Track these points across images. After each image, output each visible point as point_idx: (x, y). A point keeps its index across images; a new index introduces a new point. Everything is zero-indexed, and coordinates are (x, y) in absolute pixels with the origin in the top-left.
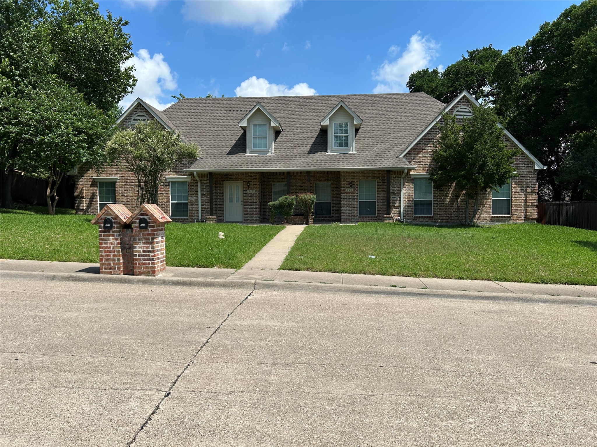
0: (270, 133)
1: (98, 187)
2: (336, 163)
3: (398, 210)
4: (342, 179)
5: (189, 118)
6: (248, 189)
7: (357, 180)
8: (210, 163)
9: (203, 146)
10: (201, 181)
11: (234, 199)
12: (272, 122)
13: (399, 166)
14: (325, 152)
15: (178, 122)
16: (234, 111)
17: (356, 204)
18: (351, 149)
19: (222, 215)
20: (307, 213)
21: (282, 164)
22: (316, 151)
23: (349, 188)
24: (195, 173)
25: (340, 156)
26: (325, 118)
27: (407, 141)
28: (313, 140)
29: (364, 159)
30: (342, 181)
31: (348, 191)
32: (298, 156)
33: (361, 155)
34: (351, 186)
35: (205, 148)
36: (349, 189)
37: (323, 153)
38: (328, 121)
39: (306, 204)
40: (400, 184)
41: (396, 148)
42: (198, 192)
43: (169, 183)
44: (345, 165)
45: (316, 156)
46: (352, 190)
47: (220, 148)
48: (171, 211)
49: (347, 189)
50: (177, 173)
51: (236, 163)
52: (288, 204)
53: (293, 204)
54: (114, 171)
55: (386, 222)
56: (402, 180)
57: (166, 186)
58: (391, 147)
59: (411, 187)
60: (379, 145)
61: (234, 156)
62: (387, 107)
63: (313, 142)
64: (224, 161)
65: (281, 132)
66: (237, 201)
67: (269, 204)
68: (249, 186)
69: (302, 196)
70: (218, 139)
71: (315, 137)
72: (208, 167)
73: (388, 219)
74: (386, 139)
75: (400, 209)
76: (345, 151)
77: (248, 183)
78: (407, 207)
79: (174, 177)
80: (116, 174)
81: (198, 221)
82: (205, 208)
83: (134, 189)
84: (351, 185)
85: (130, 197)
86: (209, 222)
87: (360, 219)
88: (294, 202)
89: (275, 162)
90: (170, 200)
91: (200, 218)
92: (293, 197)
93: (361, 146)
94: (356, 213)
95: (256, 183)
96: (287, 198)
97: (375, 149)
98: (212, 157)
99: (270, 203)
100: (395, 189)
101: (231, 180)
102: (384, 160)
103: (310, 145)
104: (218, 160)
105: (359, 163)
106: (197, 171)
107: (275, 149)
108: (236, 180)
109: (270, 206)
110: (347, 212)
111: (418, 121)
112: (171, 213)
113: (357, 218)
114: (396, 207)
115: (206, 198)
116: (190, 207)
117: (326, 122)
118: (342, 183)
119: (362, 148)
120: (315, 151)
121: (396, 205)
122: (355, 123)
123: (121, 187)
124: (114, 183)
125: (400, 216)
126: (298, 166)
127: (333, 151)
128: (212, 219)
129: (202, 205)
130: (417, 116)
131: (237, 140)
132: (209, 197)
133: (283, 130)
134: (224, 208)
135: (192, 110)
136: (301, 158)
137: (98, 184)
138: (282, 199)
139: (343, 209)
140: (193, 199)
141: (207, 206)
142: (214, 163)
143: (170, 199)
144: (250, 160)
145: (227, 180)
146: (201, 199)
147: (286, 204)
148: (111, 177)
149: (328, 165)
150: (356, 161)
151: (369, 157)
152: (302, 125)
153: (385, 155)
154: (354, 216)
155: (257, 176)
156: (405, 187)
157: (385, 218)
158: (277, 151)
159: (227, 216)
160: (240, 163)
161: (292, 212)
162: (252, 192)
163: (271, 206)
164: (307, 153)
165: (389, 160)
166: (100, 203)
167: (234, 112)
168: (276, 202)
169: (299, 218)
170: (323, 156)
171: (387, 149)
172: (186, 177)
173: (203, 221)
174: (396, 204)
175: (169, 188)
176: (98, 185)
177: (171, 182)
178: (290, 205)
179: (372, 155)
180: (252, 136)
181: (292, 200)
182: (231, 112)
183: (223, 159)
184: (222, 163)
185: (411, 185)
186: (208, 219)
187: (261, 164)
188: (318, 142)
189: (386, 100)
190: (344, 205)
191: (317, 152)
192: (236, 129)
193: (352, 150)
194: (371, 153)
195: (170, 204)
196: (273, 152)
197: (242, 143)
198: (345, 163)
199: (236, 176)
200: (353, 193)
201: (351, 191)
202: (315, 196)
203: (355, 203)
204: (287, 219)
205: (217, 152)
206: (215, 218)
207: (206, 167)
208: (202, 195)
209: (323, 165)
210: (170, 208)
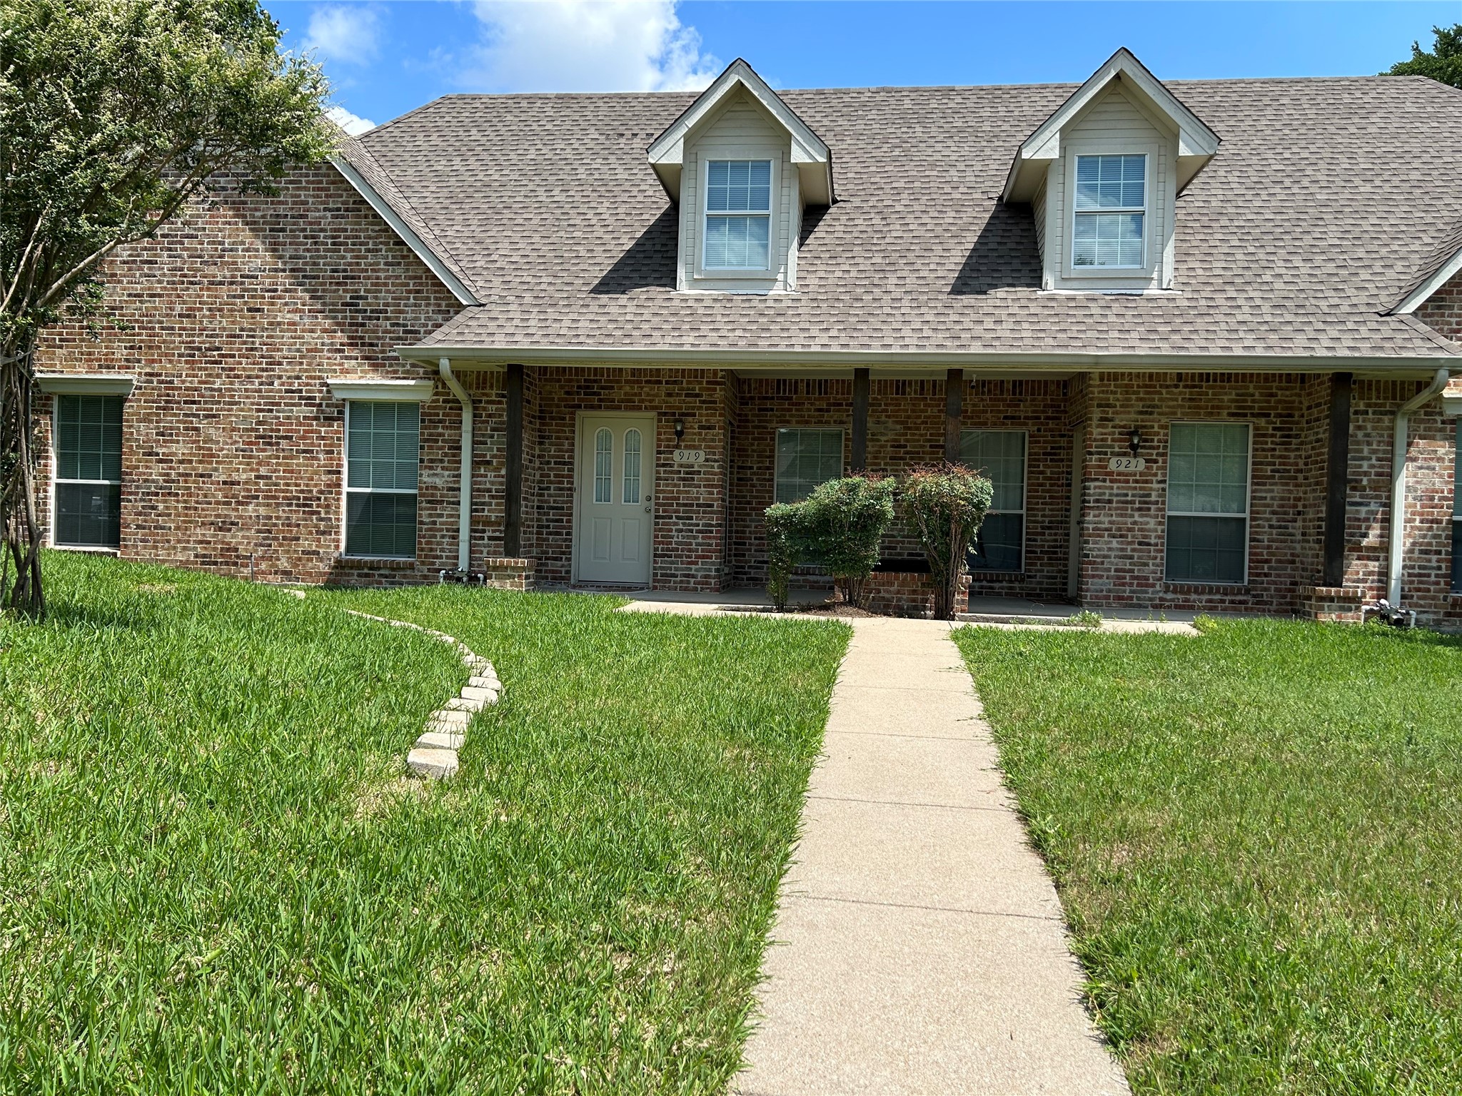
0: (785, 200)
1: (55, 416)
2: (1089, 334)
3: (1373, 566)
4: (1096, 414)
5: (457, 161)
6: (678, 447)
7: (1164, 420)
8: (516, 322)
9: (494, 257)
10: (475, 403)
11: (618, 487)
12: (794, 147)
13: (1405, 354)
14: (1028, 285)
15: (411, 171)
16: (635, 135)
17: (1153, 526)
18: (1155, 275)
19: (565, 553)
20: (947, 561)
21: (833, 333)
22: (989, 281)
23: (1125, 454)
24: (445, 365)
25: (1102, 303)
26: (1040, 128)
27: (1413, 248)
28: (971, 239)
29: (1222, 318)
30: (1095, 422)
31: (1122, 469)
32: (905, 303)
33: (1203, 302)
34: (1134, 447)
35: (503, 264)
36: (1124, 460)
37: (1023, 292)
38: (1055, 142)
39: (947, 519)
40: (1392, 444)
41: (1365, 275)
42: (459, 448)
43: (340, 406)
44: (1137, 343)
45: (990, 302)
46: (1141, 465)
47: (566, 266)
48: (343, 530)
49: (1114, 460)
50: (375, 363)
51: (629, 326)
52: (860, 516)
53: (880, 516)
54: (121, 353)
55: (1323, 618)
56: (1402, 426)
57: (329, 419)
58: (1344, 272)
59: (1440, 459)
60: (1281, 264)
61: (623, 299)
62: (1278, 125)
63: (971, 246)
64: (575, 317)
65: (828, 207)
66: (631, 497)
67: (768, 511)
68: (680, 434)
69: (925, 480)
70: (562, 234)
71: (978, 229)
72: (502, 338)
73: (1335, 604)
74: (1308, 240)
75: (1388, 559)
76: (1127, 284)
77: (676, 421)
78: (1419, 551)
79: (363, 382)
80: (129, 364)
81: (452, 578)
82: (488, 523)
83: (196, 429)
84: (1135, 441)
85: (181, 462)
86: (496, 584)
87: (1170, 596)
88: (888, 505)
89: (802, 326)
90: (345, 483)
91: (463, 565)
92: (885, 483)
93: (1197, 265)
94: (1154, 567)
95: (713, 420)
96: (853, 489)
97: (1267, 278)
98: (528, 298)
99: (777, 509)
100: (1365, 464)
101: (607, 408)
102: (1321, 326)
103: (957, 257)
104: (551, 313)
105: (1204, 335)
106: (453, 356)
107: (803, 274)
108: (627, 408)
109: (775, 521)
110: (1114, 563)
111: (1435, 173)
112: (343, 537)
113: (1157, 591)
114: (1369, 549)
115: (494, 479)
116: (424, 516)
117: (1046, 148)
118: (1096, 432)
119: (1200, 272)
120: (982, 280)
121: (1365, 542)
122: (1184, 151)
123: (147, 419)
124: (120, 401)
125: (1383, 592)
126: (907, 341)
127: (1069, 284)
128: (514, 569)
129: (475, 507)
130: (1426, 158)
131: (639, 235)
132: (503, 472)
133: (835, 201)
134: (574, 524)
135: (474, 131)
136: (923, 310)
137: (55, 403)
138: (829, 491)
139: (1095, 547)
140: (440, 479)
141: (494, 511)
142: (531, 323)
143: (345, 476)
144: (693, 317)
145: (592, 407)
146: (473, 483)
147: (847, 514)
148: (105, 376)
149: (1051, 342)
150: (1187, 328)
151: (1246, 309)
152: (916, 184)
153: (1323, 304)
154: (1143, 582)
155: (719, 393)
156: (1414, 460)
157: (1322, 599)
158: (812, 281)
159: (584, 561)
160: (645, 326)
161: (875, 553)
162: (692, 460)
163: (777, 523)
164: (949, 289)
165: (1350, 326)
166: (58, 485)
167: (636, 140)
168: (804, 506)
169: (903, 584)
170: (1024, 303)
171: (1324, 278)
172: (412, 382)
173: (473, 579)
174: (1365, 535)
175: (343, 429)
176: (55, 410)
177: (353, 404)
178: (867, 520)
179: (1258, 302)
180: (706, 211)
181: (878, 499)
182: (623, 140)
183: (574, 308)
184: (569, 324)
185: (1441, 451)
186: (495, 568)
187: (738, 333)
188: (991, 246)
189: (1266, 100)
190: (1098, 532)
191: (995, 286)
192: (640, 199)
193: (1160, 280)
194: (1251, 294)
195: (344, 497)
196: (792, 280)
197: (658, 247)
198: (1134, 335)
199: (627, 389)
200: (1144, 479)
201: (1132, 469)
202: (988, 484)
203: (1152, 523)
204: (845, 585)
205: (550, 280)
206: (524, 569)
207: (496, 338)
208: (476, 464)
209: (1026, 342)
210: (344, 516)
